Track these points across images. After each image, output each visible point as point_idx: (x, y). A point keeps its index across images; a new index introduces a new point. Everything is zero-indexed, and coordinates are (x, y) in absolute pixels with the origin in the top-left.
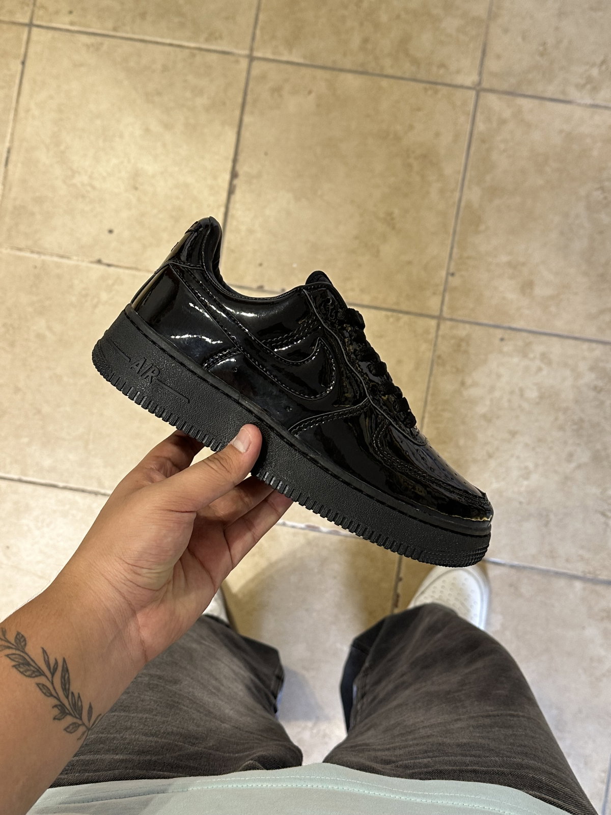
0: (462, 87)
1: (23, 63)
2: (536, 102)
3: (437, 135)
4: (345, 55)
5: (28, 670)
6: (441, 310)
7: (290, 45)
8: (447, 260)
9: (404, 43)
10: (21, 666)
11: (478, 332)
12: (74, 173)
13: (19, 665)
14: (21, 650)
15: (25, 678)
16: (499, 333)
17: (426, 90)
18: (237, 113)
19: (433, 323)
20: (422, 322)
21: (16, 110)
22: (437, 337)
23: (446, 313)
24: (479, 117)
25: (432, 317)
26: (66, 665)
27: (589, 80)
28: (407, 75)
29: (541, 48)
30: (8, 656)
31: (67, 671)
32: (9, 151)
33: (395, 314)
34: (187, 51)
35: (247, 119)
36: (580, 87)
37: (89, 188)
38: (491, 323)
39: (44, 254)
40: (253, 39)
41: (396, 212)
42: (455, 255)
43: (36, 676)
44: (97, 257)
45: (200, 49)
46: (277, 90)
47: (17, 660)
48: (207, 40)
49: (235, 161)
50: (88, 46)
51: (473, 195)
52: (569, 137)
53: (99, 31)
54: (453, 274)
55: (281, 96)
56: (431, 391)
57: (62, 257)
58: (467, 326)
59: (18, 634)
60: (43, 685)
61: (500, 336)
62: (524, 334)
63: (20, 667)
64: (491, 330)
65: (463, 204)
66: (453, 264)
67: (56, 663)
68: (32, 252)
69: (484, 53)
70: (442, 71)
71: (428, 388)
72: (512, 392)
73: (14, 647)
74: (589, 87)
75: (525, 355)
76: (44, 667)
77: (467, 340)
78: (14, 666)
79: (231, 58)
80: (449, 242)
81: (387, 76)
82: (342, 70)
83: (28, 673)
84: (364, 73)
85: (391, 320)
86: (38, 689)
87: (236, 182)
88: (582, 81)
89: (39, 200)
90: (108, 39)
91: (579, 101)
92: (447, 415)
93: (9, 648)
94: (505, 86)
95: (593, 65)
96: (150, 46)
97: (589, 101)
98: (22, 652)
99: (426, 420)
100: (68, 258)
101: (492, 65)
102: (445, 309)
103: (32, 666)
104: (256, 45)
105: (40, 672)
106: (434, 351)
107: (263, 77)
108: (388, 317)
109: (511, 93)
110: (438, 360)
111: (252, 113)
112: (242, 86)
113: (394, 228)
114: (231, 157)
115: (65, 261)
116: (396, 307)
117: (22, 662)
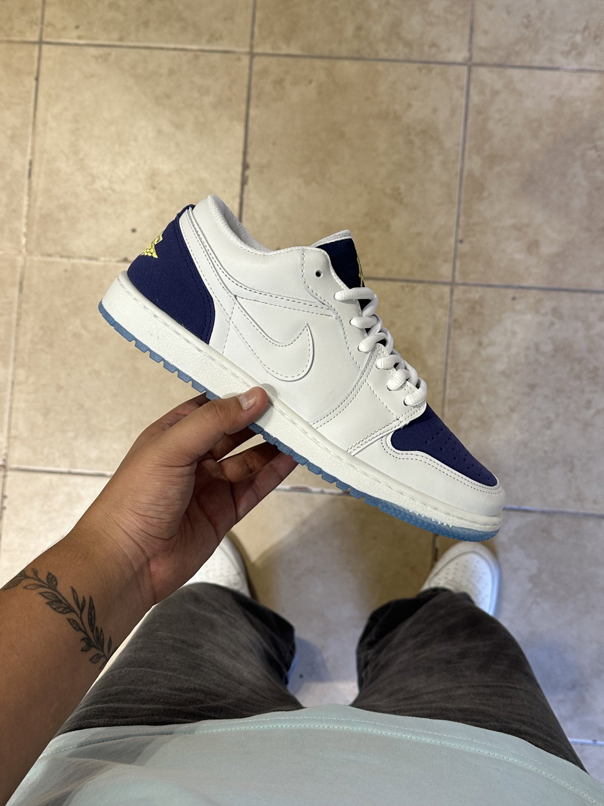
0: (454, 63)
1: (37, 79)
2: (526, 71)
3: (435, 110)
4: (340, 43)
5: (61, 607)
6: (453, 276)
7: (288, 39)
8: (454, 229)
9: (395, 27)
11: (490, 293)
12: (94, 178)
13: (52, 602)
14: (53, 588)
15: (57, 613)
16: (511, 293)
17: (420, 69)
18: (243, 107)
19: (447, 289)
20: (436, 290)
21: (34, 125)
22: (451, 301)
23: (458, 279)
24: (473, 90)
25: (445, 284)
26: (93, 603)
27: (574, 46)
28: (401, 57)
29: (525, 21)
30: (41, 594)
31: (94, 608)
32: (31, 163)
33: (410, 284)
34: (190, 54)
35: (252, 112)
36: (566, 54)
37: (109, 192)
38: (501, 283)
39: (73, 258)
40: (252, 36)
41: (403, 187)
42: (461, 223)
43: (67, 612)
44: (123, 256)
45: (203, 51)
46: (279, 82)
47: (50, 598)
48: (209, 42)
49: (245, 153)
50: (96, 58)
51: (474, 164)
52: (560, 102)
53: (106, 43)
54: (461, 241)
55: (283, 88)
56: (450, 354)
57: (90, 259)
58: (480, 289)
59: (49, 574)
60: (74, 621)
61: (511, 296)
62: (534, 292)
63: (53, 604)
64: (503, 291)
65: (465, 174)
66: (460, 231)
67: (84, 600)
68: (62, 257)
69: (472, 30)
70: (434, 50)
71: (447, 351)
72: (528, 348)
73: (46, 586)
74: (574, 52)
75: (537, 312)
76: (74, 605)
77: (481, 302)
78: (47, 603)
79: (233, 56)
80: (455, 210)
81: (382, 60)
82: (339, 58)
83: (60, 610)
84: (360, 59)
85: (407, 289)
86: (69, 624)
87: (248, 173)
88: (567, 48)
89: (64, 208)
90: (114, 49)
91: (566, 67)
92: (467, 375)
93: (42, 586)
94: (495, 59)
95: (576, 32)
96: (156, 52)
97: (575, 66)
98: (55, 591)
99: (448, 382)
100: (96, 259)
101: (481, 40)
102: (457, 274)
103: (63, 603)
104: (255, 42)
105: (71, 609)
106: (450, 316)
107: (265, 72)
108: (403, 288)
109: (501, 65)
110: (455, 324)
111: (257, 106)
112: (245, 82)
113: (401, 202)
114: (241, 149)
115: (93, 262)
116: (410, 278)
117: (54, 599)
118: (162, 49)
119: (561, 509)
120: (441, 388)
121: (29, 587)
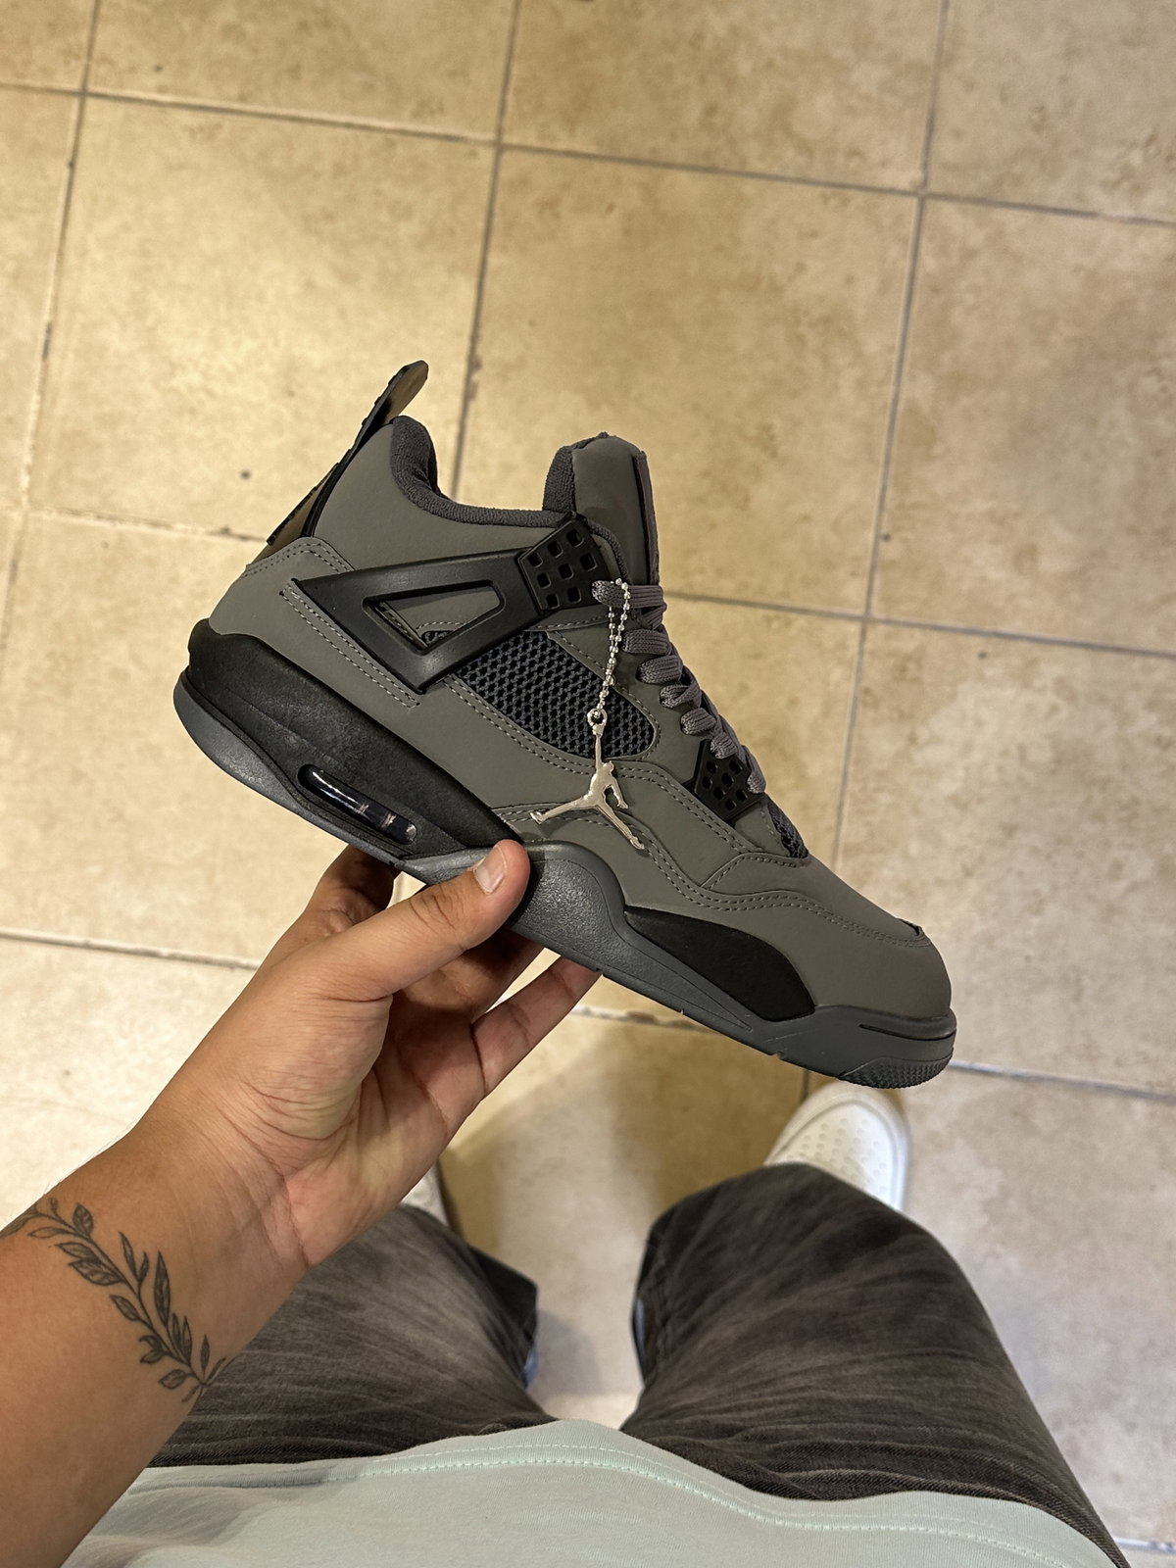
0: (892, 191)
1: (72, 165)
2: (1030, 215)
3: (849, 280)
4: (673, 136)
5: (96, 1272)
6: (868, 606)
7: (571, 122)
8: (874, 513)
9: (781, 116)
10: (85, 1264)
11: (937, 644)
12: (174, 367)
13: (80, 1262)
14: (84, 1235)
15: (91, 1285)
16: (977, 644)
17: (825, 198)
18: (477, 249)
19: (854, 628)
20: (832, 630)
21: (61, 254)
22: (861, 653)
23: (877, 612)
24: (926, 245)
25: (851, 618)
26: (164, 1265)
27: (1127, 172)
28: (790, 173)
29: (1036, 117)
30: (60, 1246)
31: (166, 1275)
32: (49, 331)
33: (781, 614)
34: (379, 137)
35: (494, 260)
36: (1110, 187)
37: (202, 396)
38: (961, 625)
39: (122, 521)
40: (502, 112)
41: (778, 424)
42: (890, 503)
43: (111, 1283)
44: (222, 524)
45: (404, 133)
46: (549, 205)
47: (76, 1253)
48: (416, 115)
49: (475, 338)
50: (192, 132)
51: (920, 389)
52: (1093, 279)
53: (214, 103)
54: (887, 538)
55: (557, 216)
56: (854, 755)
57: (155, 524)
58: (917, 633)
59: (79, 1207)
60: (124, 1300)
61: (979, 650)
62: (1023, 645)
63: (82, 1266)
64: (961, 639)
65: (901, 407)
66: (886, 517)
67: (146, 1261)
68: (99, 517)
69: (931, 128)
70: (853, 164)
71: (848, 750)
72: (1004, 753)
73: (71, 1230)
74: (1125, 185)
75: (1026, 684)
76: (124, 1269)
77: (918, 658)
78: (71, 1264)
79: (463, 148)
80: (878, 478)
81: (753, 175)
82: (669, 166)
83: (96, 1277)
84: (711, 170)
85: (775, 625)
86: (113, 1306)
87: (477, 377)
88: (1113, 176)
89: (111, 421)
90: (231, 117)
91: (1109, 212)
92: (885, 799)
93: (63, 1232)
94: (972, 188)
95: (1133, 145)
96: (310, 129)
97: (1128, 212)
98: (86, 1239)
99: (847, 809)
100: (167, 527)
101: (947, 149)
102: (875, 602)
103: (104, 1265)
104: (507, 123)
105: (118, 1277)
106: (858, 680)
107: (523, 182)
108: (769, 620)
109: (984, 201)
110: (864, 697)
111: (504, 249)
112: (484, 199)
113: (774, 455)
114: (468, 330)
115: (162, 533)
116: (786, 603)
117: (84, 1256)
118: (322, 122)
119: (1054, 1074)
120: (831, 820)
121: (37, 1234)
